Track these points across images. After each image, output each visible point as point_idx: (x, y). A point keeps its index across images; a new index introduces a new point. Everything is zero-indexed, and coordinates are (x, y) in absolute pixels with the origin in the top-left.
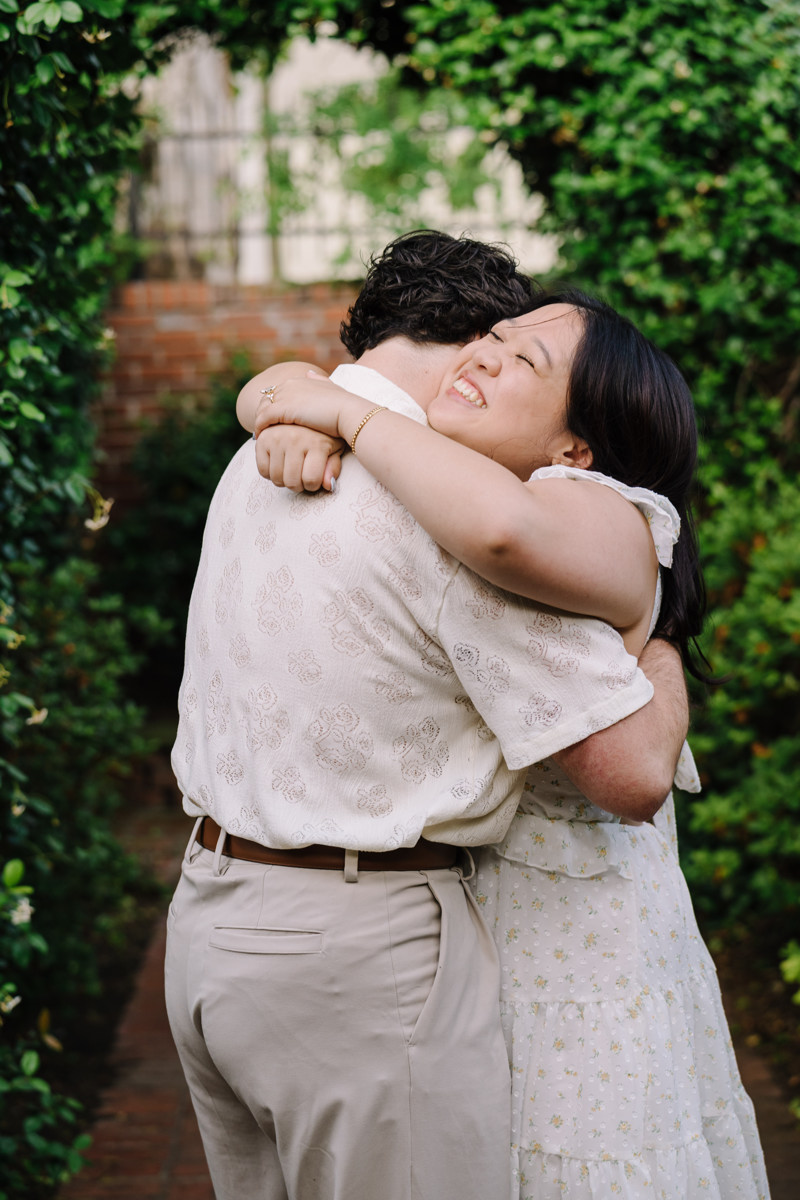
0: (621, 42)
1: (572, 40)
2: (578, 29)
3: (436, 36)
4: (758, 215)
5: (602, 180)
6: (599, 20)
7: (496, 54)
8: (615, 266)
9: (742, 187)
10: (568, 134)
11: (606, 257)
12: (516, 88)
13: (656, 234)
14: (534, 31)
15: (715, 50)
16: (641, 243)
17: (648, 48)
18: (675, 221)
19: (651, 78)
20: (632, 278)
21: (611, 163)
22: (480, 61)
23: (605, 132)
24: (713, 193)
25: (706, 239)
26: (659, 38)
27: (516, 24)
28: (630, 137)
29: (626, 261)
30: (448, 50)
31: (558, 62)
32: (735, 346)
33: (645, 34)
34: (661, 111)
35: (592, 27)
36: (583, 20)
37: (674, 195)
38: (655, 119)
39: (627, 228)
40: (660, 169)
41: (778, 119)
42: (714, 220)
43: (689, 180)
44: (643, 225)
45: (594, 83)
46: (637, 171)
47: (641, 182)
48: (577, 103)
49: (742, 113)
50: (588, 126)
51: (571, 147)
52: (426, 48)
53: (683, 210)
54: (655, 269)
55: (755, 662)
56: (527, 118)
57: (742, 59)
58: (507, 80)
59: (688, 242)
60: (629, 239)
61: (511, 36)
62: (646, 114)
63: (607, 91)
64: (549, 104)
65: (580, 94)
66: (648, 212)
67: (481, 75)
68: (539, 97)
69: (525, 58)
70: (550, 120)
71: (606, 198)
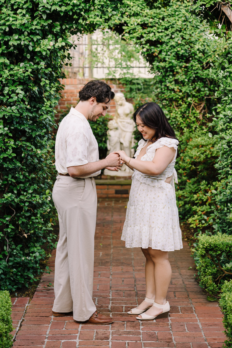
0: (168, 35)
1: (157, 34)
2: (159, 32)
3: (129, 33)
4: (196, 72)
5: (162, 64)
6: (163, 31)
7: (142, 37)
8: (165, 82)
9: (192, 66)
10: (156, 54)
11: (164, 80)
12: (146, 44)
13: (174, 75)
14: (149, 33)
15: (187, 37)
16: (171, 77)
17: (173, 36)
18: (177, 73)
19: (173, 43)
20: (168, 85)
21: (165, 61)
22: (138, 38)
23: (164, 54)
24: (186, 67)
25: (184, 77)
26: (176, 34)
27: (145, 31)
28: (169, 55)
29: (167, 81)
30: (131, 36)
31: (154, 39)
32: (189, 99)
33: (172, 34)
34: (175, 50)
35: (162, 32)
36: (160, 30)
37: (178, 67)
38: (174, 51)
39: (168, 74)
40: (175, 62)
41: (200, 52)
42: (186, 73)
43: (181, 64)
44: (171, 73)
45: (162, 43)
46: (170, 63)
47: (171, 65)
48: (159, 47)
49: (193, 51)
50: (160, 52)
51: (157, 56)
52: (127, 35)
53: (180, 71)
54: (173, 83)
55: (187, 163)
56: (148, 50)
57: (193, 39)
58: (144, 42)
59: (181, 77)
60: (168, 76)
61: (145, 33)
62: (172, 50)
63: (164, 45)
64: (152, 47)
65: (159, 46)
66: (173, 71)
67: (138, 41)
68: (150, 46)
69: (148, 38)
70: (153, 51)
71: (163, 68)
